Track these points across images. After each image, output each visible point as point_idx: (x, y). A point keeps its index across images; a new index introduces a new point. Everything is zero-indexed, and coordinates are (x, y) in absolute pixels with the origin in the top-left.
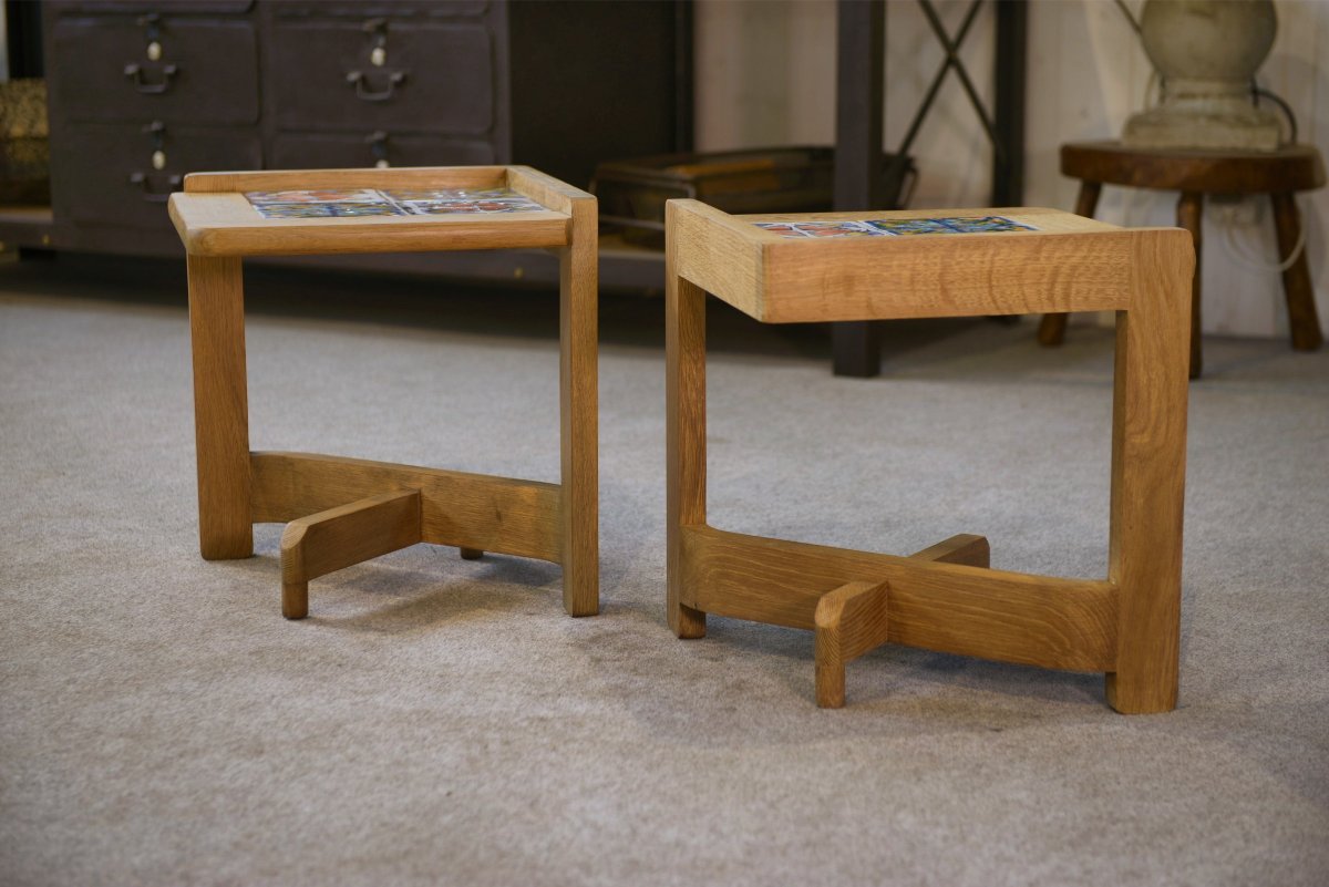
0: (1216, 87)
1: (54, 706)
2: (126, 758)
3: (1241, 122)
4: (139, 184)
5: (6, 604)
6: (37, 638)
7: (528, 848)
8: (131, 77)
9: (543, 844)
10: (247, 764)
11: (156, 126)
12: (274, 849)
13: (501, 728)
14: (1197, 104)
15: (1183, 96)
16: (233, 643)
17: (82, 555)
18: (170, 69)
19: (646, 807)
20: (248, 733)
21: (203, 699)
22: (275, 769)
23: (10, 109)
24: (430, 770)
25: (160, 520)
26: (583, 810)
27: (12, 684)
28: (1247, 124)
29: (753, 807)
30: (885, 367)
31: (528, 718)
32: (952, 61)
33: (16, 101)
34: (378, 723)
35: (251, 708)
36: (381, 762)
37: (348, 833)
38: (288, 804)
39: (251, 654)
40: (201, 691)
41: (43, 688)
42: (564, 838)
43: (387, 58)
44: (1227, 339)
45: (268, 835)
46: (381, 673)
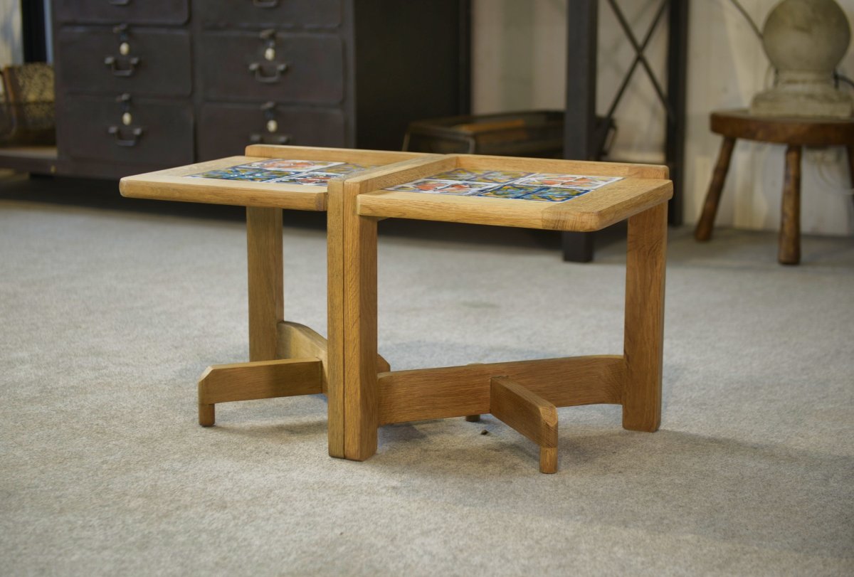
0: (811, 76)
1: (96, 478)
2: (144, 510)
3: (827, 99)
4: (113, 134)
5: (57, 413)
6: (79, 435)
7: (392, 566)
8: (109, 66)
9: (401, 565)
10: (217, 515)
11: (125, 97)
12: (240, 567)
13: (369, 493)
14: (799, 88)
15: (790, 82)
16: (200, 439)
17: (99, 381)
18: (135, 61)
19: (461, 543)
20: (216, 495)
21: (186, 474)
22: (234, 518)
23: (27, 83)
24: (329, 518)
25: (145, 358)
26: (423, 544)
27: (69, 464)
28: (831, 101)
29: (526, 543)
30: (597, 256)
31: (385, 487)
32: (640, 58)
33: (31, 78)
34: (294, 490)
35: (216, 480)
36: (299, 514)
37: (283, 558)
38: (245, 540)
39: (212, 445)
40: (184, 468)
41: (87, 466)
42: (413, 561)
43: (276, 55)
44: (818, 237)
45: (235, 558)
46: (293, 458)
